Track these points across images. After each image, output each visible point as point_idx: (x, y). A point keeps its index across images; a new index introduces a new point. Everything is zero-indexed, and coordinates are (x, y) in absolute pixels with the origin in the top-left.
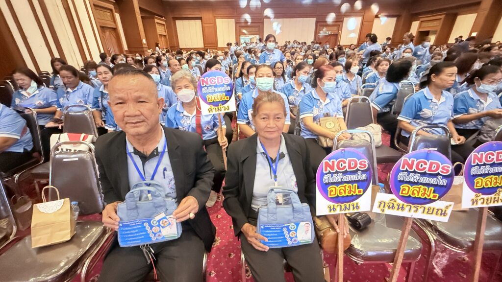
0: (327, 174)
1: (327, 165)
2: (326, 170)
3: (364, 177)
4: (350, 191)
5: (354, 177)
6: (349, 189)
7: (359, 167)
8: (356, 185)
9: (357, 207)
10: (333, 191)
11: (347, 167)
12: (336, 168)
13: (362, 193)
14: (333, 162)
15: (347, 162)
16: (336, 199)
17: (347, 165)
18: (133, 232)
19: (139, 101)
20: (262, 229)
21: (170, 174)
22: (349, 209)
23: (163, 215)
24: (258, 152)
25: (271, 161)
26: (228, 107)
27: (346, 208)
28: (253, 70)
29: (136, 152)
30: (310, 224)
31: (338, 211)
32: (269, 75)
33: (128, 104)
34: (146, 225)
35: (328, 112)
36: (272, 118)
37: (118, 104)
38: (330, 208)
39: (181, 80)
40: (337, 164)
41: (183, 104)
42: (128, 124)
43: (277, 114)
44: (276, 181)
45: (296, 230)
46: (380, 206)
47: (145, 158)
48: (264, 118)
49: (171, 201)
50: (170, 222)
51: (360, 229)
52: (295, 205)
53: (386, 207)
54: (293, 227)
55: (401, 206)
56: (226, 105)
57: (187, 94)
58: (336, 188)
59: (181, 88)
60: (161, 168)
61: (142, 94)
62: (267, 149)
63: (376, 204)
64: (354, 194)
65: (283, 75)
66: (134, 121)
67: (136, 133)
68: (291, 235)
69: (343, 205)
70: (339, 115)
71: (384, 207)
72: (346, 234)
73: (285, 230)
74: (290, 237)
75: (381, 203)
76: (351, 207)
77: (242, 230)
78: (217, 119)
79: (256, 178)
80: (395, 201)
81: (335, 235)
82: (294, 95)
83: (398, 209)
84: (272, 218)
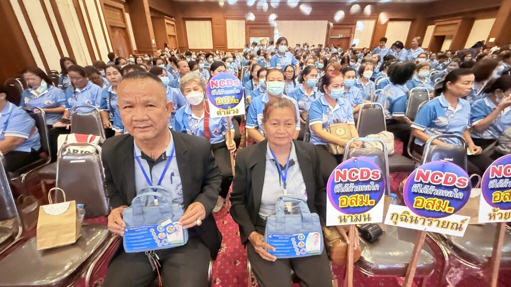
0: (338, 183)
1: (339, 174)
2: (337, 180)
3: (377, 187)
4: (362, 201)
5: (367, 188)
6: (361, 200)
7: (373, 177)
8: (368, 195)
9: (369, 219)
10: (344, 201)
11: (359, 177)
12: (347, 178)
13: (374, 204)
14: (345, 172)
15: (359, 172)
16: (347, 210)
17: (359, 174)
18: (139, 237)
19: (148, 105)
20: (270, 238)
21: (177, 179)
22: (360, 220)
23: (169, 221)
24: (267, 158)
25: (281, 169)
26: (237, 110)
27: (357, 219)
28: (264, 73)
29: (144, 156)
30: (320, 235)
31: (349, 222)
32: (280, 79)
33: (136, 108)
34: (152, 231)
35: (338, 118)
36: (282, 124)
37: (126, 107)
38: (341, 218)
39: (190, 82)
40: (349, 173)
41: (191, 106)
42: (136, 129)
43: (288, 120)
44: (285, 189)
45: (305, 241)
46: (392, 218)
47: (152, 163)
48: (274, 124)
49: (178, 207)
50: (177, 228)
51: (372, 240)
52: (304, 215)
53: (399, 219)
54: (301, 237)
55: (414, 219)
56: (235, 108)
57: (196, 96)
58: (347, 199)
59: (190, 91)
60: (168, 173)
61: (150, 98)
62: (276, 157)
63: (389, 216)
64: (366, 205)
65: (293, 79)
66: (142, 126)
67: (144, 137)
68: (299, 246)
69: (354, 216)
70: (350, 121)
71: (397, 219)
72: (356, 246)
73: (293, 240)
74: (298, 247)
75: (393, 214)
76: (363, 218)
77: (249, 238)
78: (226, 123)
79: (265, 185)
80: (408, 214)
81: (345, 246)
82: (303, 100)
83: (411, 221)
84: (281, 227)
